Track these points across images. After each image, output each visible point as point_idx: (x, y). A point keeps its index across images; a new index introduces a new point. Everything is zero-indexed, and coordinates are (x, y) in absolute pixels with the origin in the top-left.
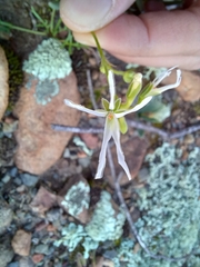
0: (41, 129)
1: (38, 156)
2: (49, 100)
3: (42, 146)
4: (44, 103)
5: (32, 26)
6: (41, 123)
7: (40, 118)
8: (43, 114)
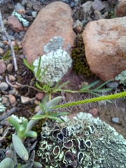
0: (57, 22)
1: (58, 8)
2: (52, 40)
3: (55, 14)
4: (56, 37)
5: (65, 95)
6: (57, 25)
7: (58, 28)
8: (55, 31)
